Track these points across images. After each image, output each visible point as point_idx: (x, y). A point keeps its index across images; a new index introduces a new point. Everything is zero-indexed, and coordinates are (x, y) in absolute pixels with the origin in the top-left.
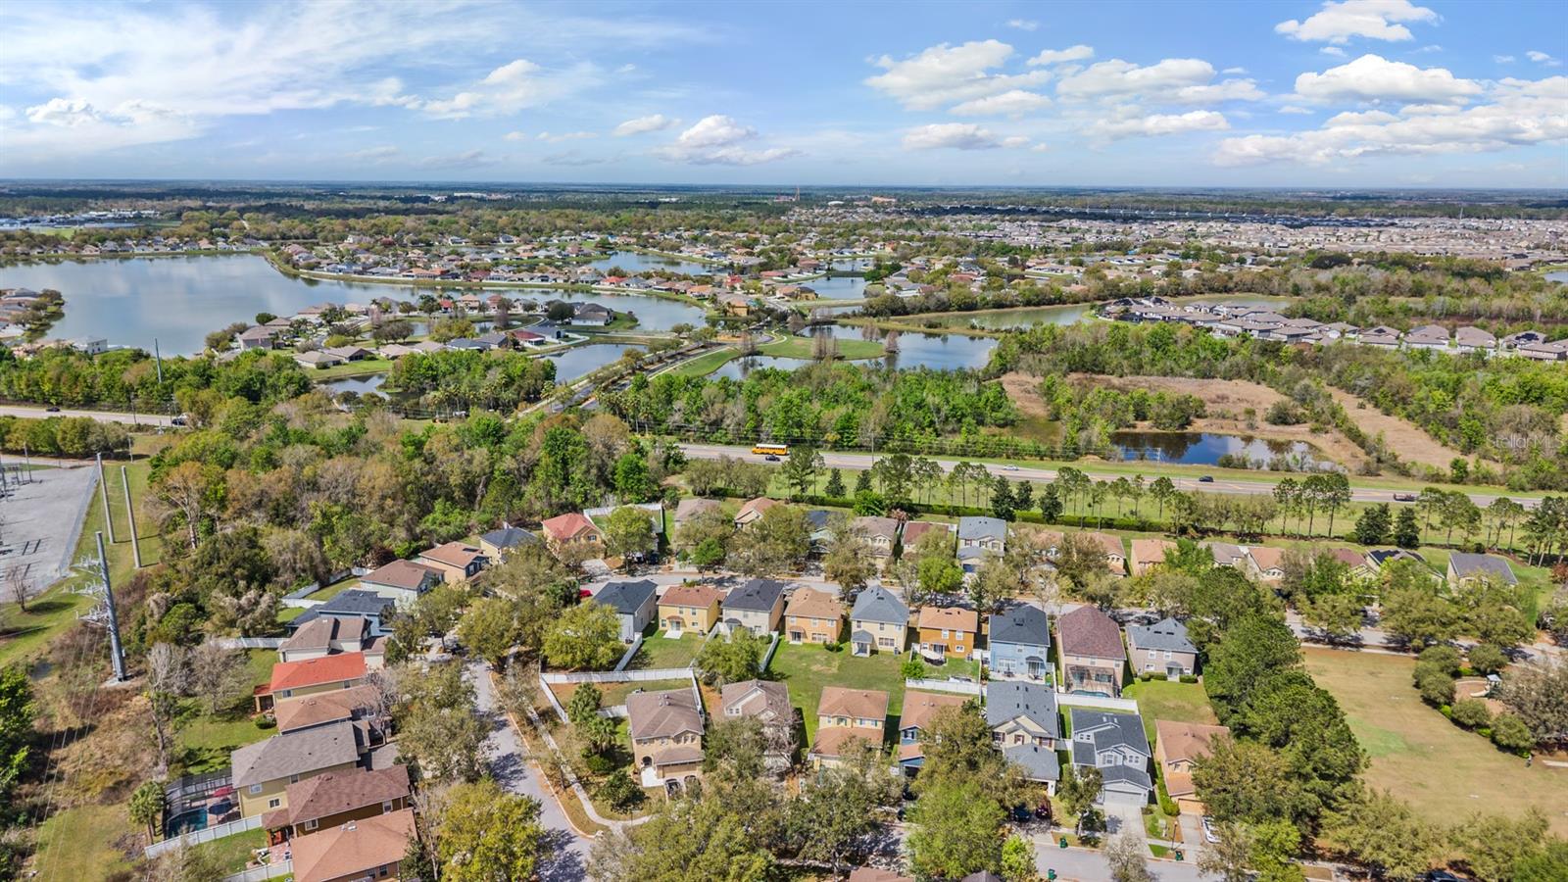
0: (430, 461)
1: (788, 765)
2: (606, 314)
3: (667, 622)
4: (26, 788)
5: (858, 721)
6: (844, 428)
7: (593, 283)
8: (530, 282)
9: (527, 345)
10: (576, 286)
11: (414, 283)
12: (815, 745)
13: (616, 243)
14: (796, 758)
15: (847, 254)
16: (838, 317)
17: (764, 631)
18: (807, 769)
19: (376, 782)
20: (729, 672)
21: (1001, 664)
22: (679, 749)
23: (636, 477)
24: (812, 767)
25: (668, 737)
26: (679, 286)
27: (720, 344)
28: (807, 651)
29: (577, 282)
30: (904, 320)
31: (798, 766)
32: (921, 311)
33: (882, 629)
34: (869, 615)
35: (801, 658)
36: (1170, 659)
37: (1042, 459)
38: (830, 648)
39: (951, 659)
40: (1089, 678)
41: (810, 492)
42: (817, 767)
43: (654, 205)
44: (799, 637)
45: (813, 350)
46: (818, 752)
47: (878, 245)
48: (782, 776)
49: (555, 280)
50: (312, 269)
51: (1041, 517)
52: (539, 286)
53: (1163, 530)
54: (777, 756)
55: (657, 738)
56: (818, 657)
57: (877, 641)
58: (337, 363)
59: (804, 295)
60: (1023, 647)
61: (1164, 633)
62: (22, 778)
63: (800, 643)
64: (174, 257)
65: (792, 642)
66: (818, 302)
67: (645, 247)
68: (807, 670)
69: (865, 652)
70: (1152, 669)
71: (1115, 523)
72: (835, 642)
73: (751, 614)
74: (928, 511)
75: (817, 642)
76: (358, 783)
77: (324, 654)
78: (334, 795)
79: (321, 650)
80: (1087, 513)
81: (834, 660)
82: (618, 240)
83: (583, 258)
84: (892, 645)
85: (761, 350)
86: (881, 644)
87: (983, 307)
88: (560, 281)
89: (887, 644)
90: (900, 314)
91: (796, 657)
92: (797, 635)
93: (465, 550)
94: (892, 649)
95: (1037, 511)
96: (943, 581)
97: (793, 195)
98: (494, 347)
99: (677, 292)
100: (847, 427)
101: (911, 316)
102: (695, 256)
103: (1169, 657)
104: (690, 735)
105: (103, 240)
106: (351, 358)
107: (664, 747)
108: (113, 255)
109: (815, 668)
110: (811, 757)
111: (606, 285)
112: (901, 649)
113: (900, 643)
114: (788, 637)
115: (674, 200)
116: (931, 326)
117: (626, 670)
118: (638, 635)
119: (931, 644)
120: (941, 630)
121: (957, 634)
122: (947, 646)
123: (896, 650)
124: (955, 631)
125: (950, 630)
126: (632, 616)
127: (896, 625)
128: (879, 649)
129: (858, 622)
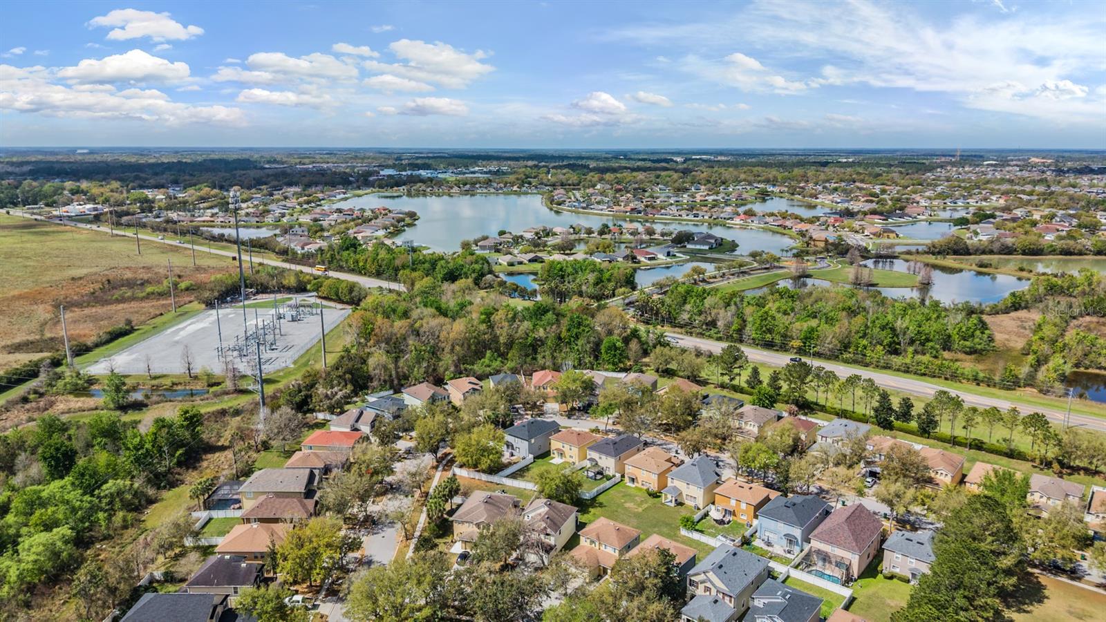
0: (491, 327)
2: (713, 241)
3: (555, 452)
4: (178, 470)
5: (604, 546)
6: (806, 338)
7: (728, 219)
8: (686, 218)
9: (643, 259)
10: (715, 222)
11: (613, 216)
13: (773, 192)
15: (961, 204)
16: (902, 253)
17: (611, 472)
19: (294, 505)
23: (613, 352)
25: (472, 523)
26: (788, 223)
27: (782, 268)
28: (634, 492)
29: (718, 218)
30: (959, 259)
32: (984, 252)
35: (624, 496)
36: (913, 566)
37: (978, 384)
39: (735, 522)
40: (830, 562)
41: (736, 382)
43: (825, 164)
45: (851, 277)
47: (994, 198)
49: (703, 216)
50: (560, 205)
51: (916, 430)
52: (691, 221)
53: (1028, 460)
55: (467, 522)
58: (521, 263)
59: (885, 234)
60: (782, 525)
61: (915, 542)
62: (179, 464)
63: (634, 486)
64: (497, 194)
65: (628, 484)
66: (897, 241)
67: (793, 194)
68: (620, 505)
70: (897, 571)
71: (985, 446)
72: (656, 490)
73: (604, 457)
74: (822, 411)
75: (644, 487)
76: (284, 504)
77: (348, 430)
78: (270, 507)
79: (347, 427)
80: (960, 433)
81: (647, 503)
82: (776, 189)
83: (740, 202)
84: (694, 502)
85: (811, 273)
87: (1050, 253)
88: (706, 217)
89: (690, 500)
90: (961, 254)
91: (622, 494)
92: (633, 480)
93: (470, 383)
94: (693, 505)
95: (914, 424)
97: (953, 156)
98: (620, 259)
99: (785, 227)
100: (809, 337)
101: (972, 257)
102: (827, 202)
103: (913, 563)
105: (465, 184)
106: (530, 261)
107: (471, 529)
108: (466, 193)
111: (737, 221)
112: (701, 507)
113: (700, 501)
115: (851, 160)
116: (981, 266)
117: (507, 477)
118: (531, 456)
119: (723, 508)
120: (730, 498)
121: (742, 504)
122: (734, 511)
123: (696, 506)
124: (740, 501)
125: (737, 500)
126: (527, 442)
127: (698, 487)
128: (686, 503)
129: (672, 479)
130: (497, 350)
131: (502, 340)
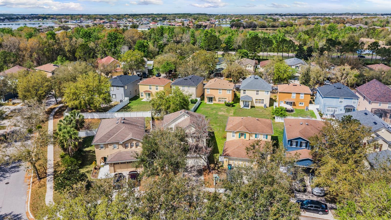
1: (206, 164)
3: (144, 94)
5: (254, 136)
7: (147, 24)
12: (224, 151)
14: (211, 159)
17: (194, 97)
18: (219, 168)
20: (169, 108)
21: (328, 111)
22: (127, 152)
24: (222, 166)
25: (118, 143)
28: (216, 106)
29: (142, 24)
31: (212, 165)
33: (257, 94)
34: (250, 87)
35: (212, 109)
38: (228, 105)
39: (296, 110)
42: (226, 166)
44: (212, 100)
46: (226, 156)
47: (233, 19)
48: (200, 172)
49: (136, 23)
50: (66, 22)
54: (196, 157)
55: (110, 145)
56: (222, 109)
57: (254, 101)
60: (343, 100)
63: (212, 103)
65: (208, 103)
68: (216, 114)
69: (248, 107)
72: (231, 102)
73: (186, 88)
75: (221, 103)
81: (230, 110)
84: (263, 103)
86: (256, 102)
88: (138, 24)
89: (260, 102)
91: (210, 109)
92: (211, 99)
93: (54, 65)
94: (263, 105)
96: (288, 73)
99: (172, 25)
104: (134, 142)
107: (116, 151)
109: (220, 113)
110: (221, 159)
111: (151, 25)
112: (268, 105)
113: (267, 102)
114: (206, 101)
117: (118, 111)
118: (127, 99)
119: (285, 102)
120: (291, 93)
121: (301, 95)
122: (294, 102)
123: (265, 105)
124: (300, 94)
125: (297, 93)
126: (123, 88)
127: (266, 91)
128: (255, 105)
129: (244, 90)
130: (65, 55)
131: (66, 49)
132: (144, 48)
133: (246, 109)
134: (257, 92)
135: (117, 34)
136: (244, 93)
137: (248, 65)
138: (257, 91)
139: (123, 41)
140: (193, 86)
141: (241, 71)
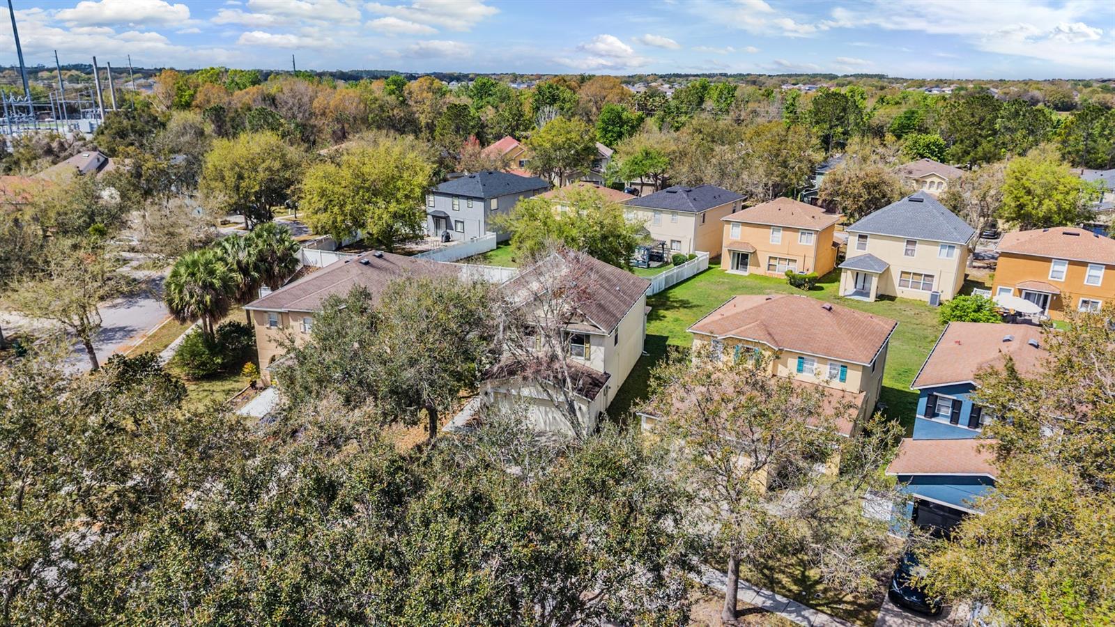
5: (793, 363)
17: (685, 249)
23: (616, 129)
33: (909, 252)
34: (887, 227)
38: (797, 282)
44: (745, 264)
46: (653, 414)
55: (295, 317)
57: (895, 277)
65: (730, 271)
69: (867, 295)
72: (810, 274)
73: (666, 217)
84: (928, 287)
86: (903, 283)
89: (915, 285)
92: (742, 259)
94: (925, 296)
112: (947, 296)
113: (946, 286)
114: (726, 264)
118: (489, 236)
119: (1020, 291)
120: (1049, 260)
121: (1089, 271)
122: (1058, 296)
123: (935, 297)
124: (1085, 264)
125: (1072, 263)
126: (482, 204)
127: (943, 246)
128: (899, 295)
129: (861, 236)
132: (621, 127)
133: (858, 301)
134: (910, 247)
135: (558, 89)
136: (862, 246)
137: (928, 180)
138: (909, 242)
139: (570, 109)
140: (684, 210)
141: (875, 180)
